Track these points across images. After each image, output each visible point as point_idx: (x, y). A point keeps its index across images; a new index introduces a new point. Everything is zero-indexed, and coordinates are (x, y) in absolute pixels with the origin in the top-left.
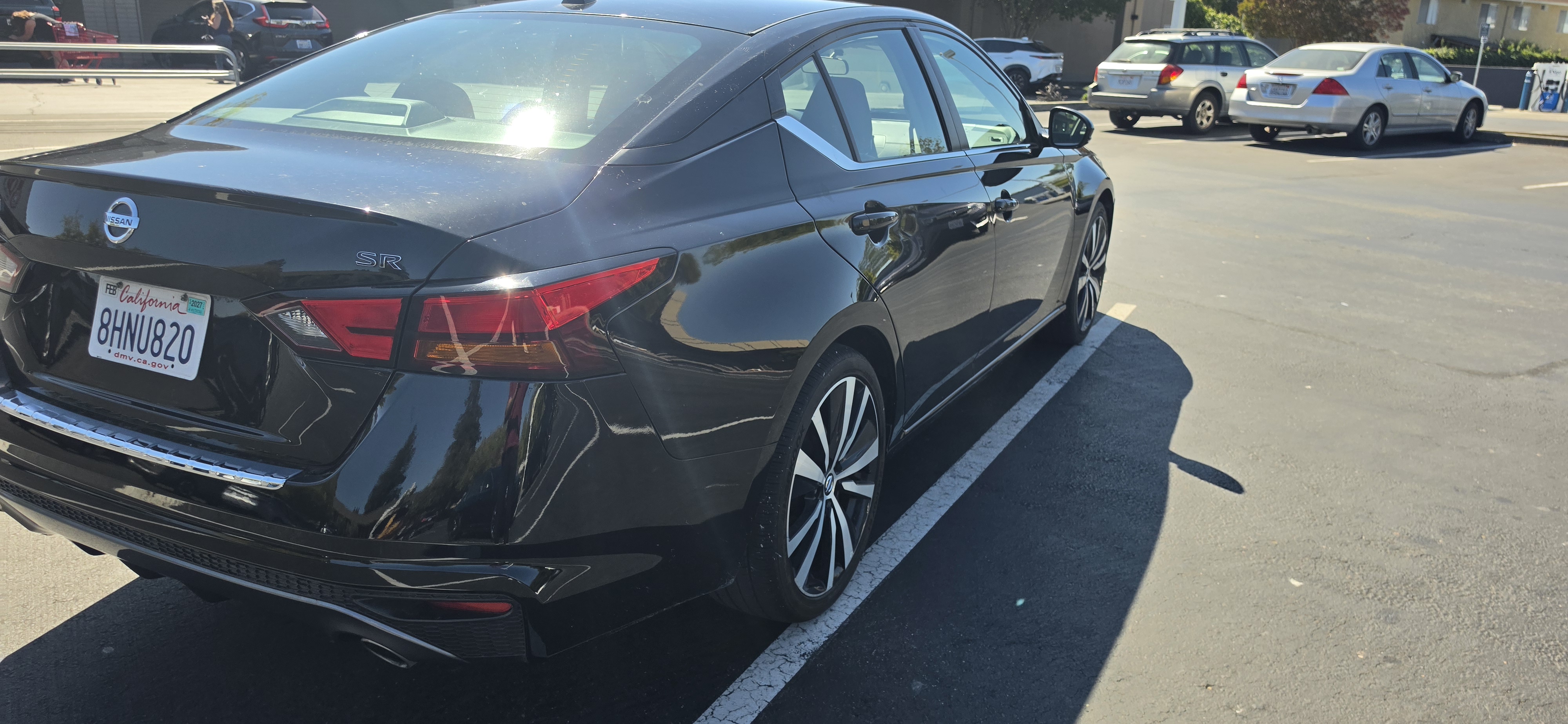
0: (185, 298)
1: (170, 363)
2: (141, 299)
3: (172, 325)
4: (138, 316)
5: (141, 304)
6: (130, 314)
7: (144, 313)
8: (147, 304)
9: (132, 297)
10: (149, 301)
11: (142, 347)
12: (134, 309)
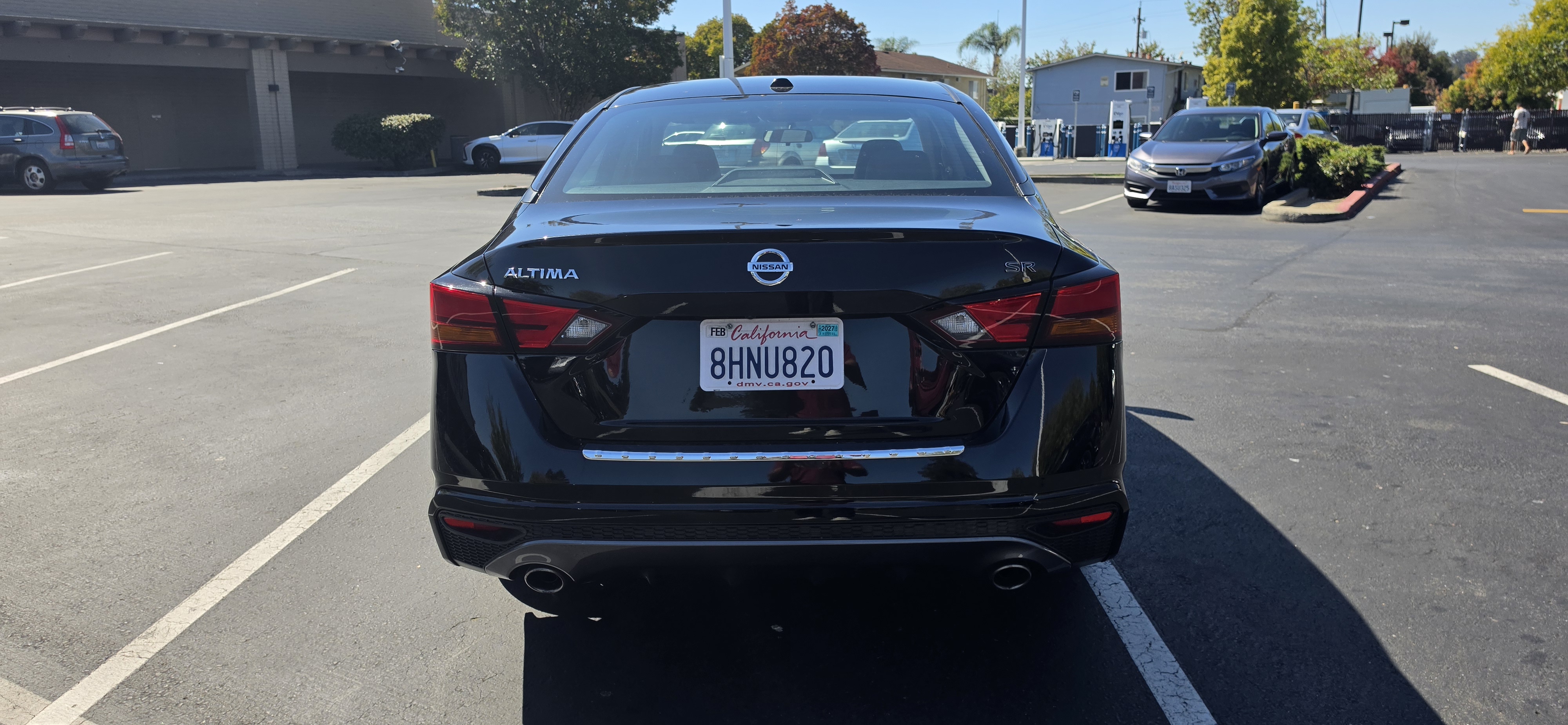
0: (813, 326)
1: (810, 379)
2: (759, 334)
3: (803, 349)
4: (759, 349)
5: (759, 338)
6: (749, 349)
7: (765, 345)
8: (768, 337)
9: (747, 335)
10: (770, 334)
11: (772, 371)
12: (754, 344)
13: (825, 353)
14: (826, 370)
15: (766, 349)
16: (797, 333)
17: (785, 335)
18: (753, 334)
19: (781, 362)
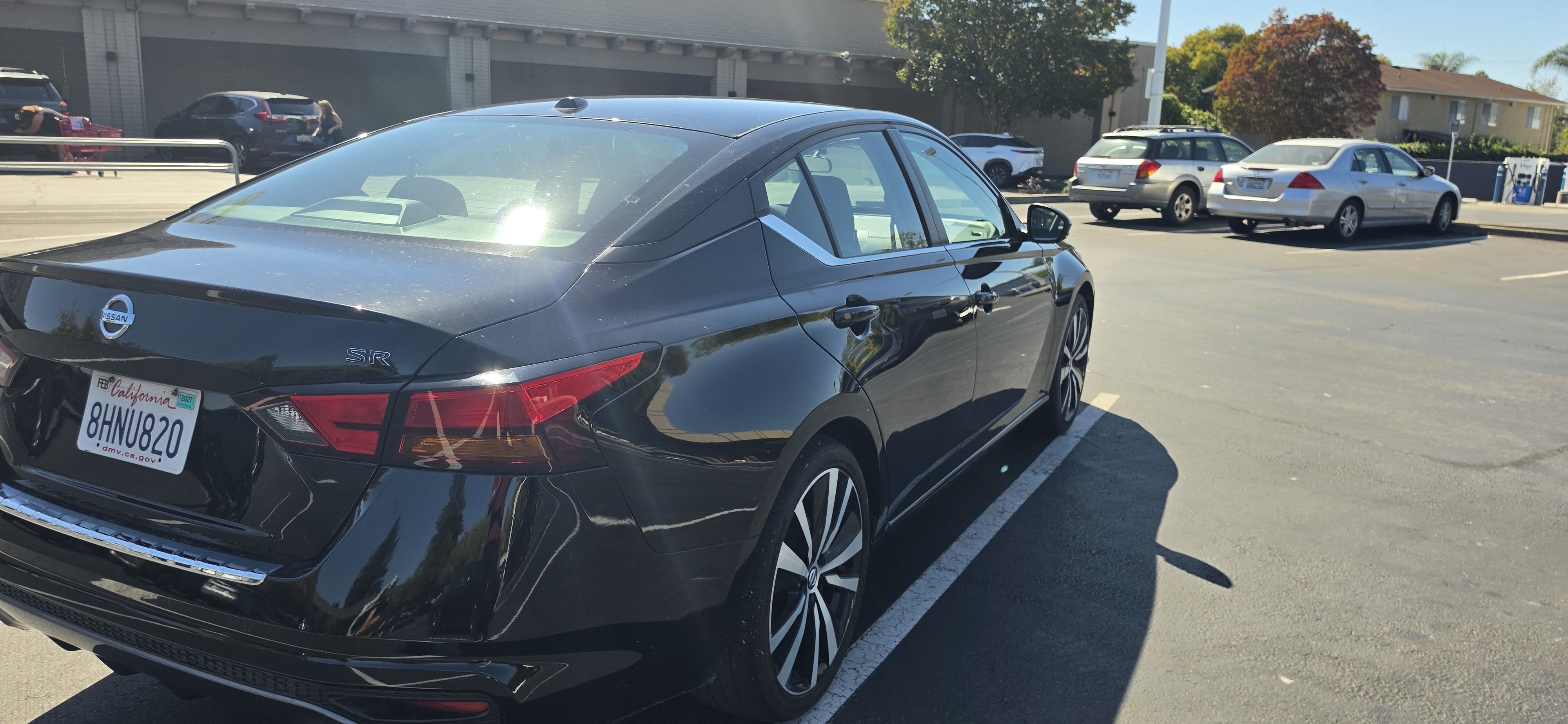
0: (175, 393)
1: (157, 457)
2: (132, 394)
3: (161, 420)
4: (128, 410)
5: (132, 398)
6: (120, 408)
7: (134, 407)
8: (138, 399)
9: (123, 392)
10: (140, 395)
11: (131, 441)
12: (125, 403)
13: (177, 427)
14: (172, 451)
15: (133, 411)
16: (161, 398)
17: (152, 398)
18: (128, 392)
19: (141, 431)
